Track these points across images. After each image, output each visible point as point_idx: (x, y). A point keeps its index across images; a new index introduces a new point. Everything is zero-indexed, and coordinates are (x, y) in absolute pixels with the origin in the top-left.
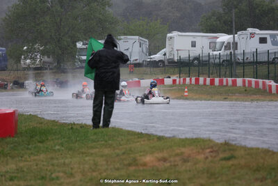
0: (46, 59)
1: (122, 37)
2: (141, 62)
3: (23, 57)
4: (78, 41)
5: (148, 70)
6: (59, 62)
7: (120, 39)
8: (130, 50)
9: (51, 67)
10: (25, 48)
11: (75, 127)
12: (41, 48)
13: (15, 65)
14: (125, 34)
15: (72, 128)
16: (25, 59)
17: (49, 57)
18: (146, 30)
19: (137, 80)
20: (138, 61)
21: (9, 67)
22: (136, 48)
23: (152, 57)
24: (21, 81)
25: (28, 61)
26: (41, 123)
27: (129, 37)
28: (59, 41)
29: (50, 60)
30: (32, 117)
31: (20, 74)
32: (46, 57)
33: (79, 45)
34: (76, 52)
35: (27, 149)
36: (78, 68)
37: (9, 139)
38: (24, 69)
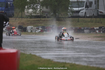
0: (44, 9)
3: (26, 7)
6: (55, 12)
9: (48, 15)
12: (41, 1)
13: (20, 13)
16: (28, 8)
17: (47, 8)
21: (15, 15)
24: (24, 26)
25: (31, 10)
26: (39, 61)
29: (48, 10)
30: (32, 57)
31: (24, 20)
32: (45, 8)
34: (69, 4)
36: (69, 17)
38: (27, 17)
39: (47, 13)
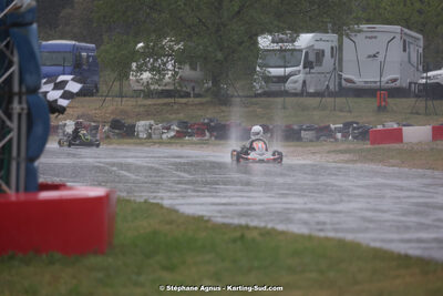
0: (186, 71)
1: (364, 27)
2: (405, 85)
3: (134, 65)
4: (262, 32)
5: (421, 104)
6: (216, 82)
7: (360, 31)
8: (381, 57)
9: (197, 90)
10: (141, 45)
11: (249, 235)
12: (176, 47)
13: (117, 84)
14: (368, 21)
15: (242, 237)
16: (140, 69)
17: (193, 68)
18: (420, 12)
19: (396, 126)
20: (398, 84)
21: (103, 88)
22: (396, 53)
23: (430, 74)
24: (128, 121)
25: (146, 75)
26: (171, 222)
27: (379, 27)
28: (218, 30)
29: (197, 74)
30: (151, 209)
31: (127, 104)
32: (187, 67)
33: (264, 42)
35: (136, 284)
36: (257, 96)
37: (93, 260)
38: (137, 94)
39: (193, 84)
